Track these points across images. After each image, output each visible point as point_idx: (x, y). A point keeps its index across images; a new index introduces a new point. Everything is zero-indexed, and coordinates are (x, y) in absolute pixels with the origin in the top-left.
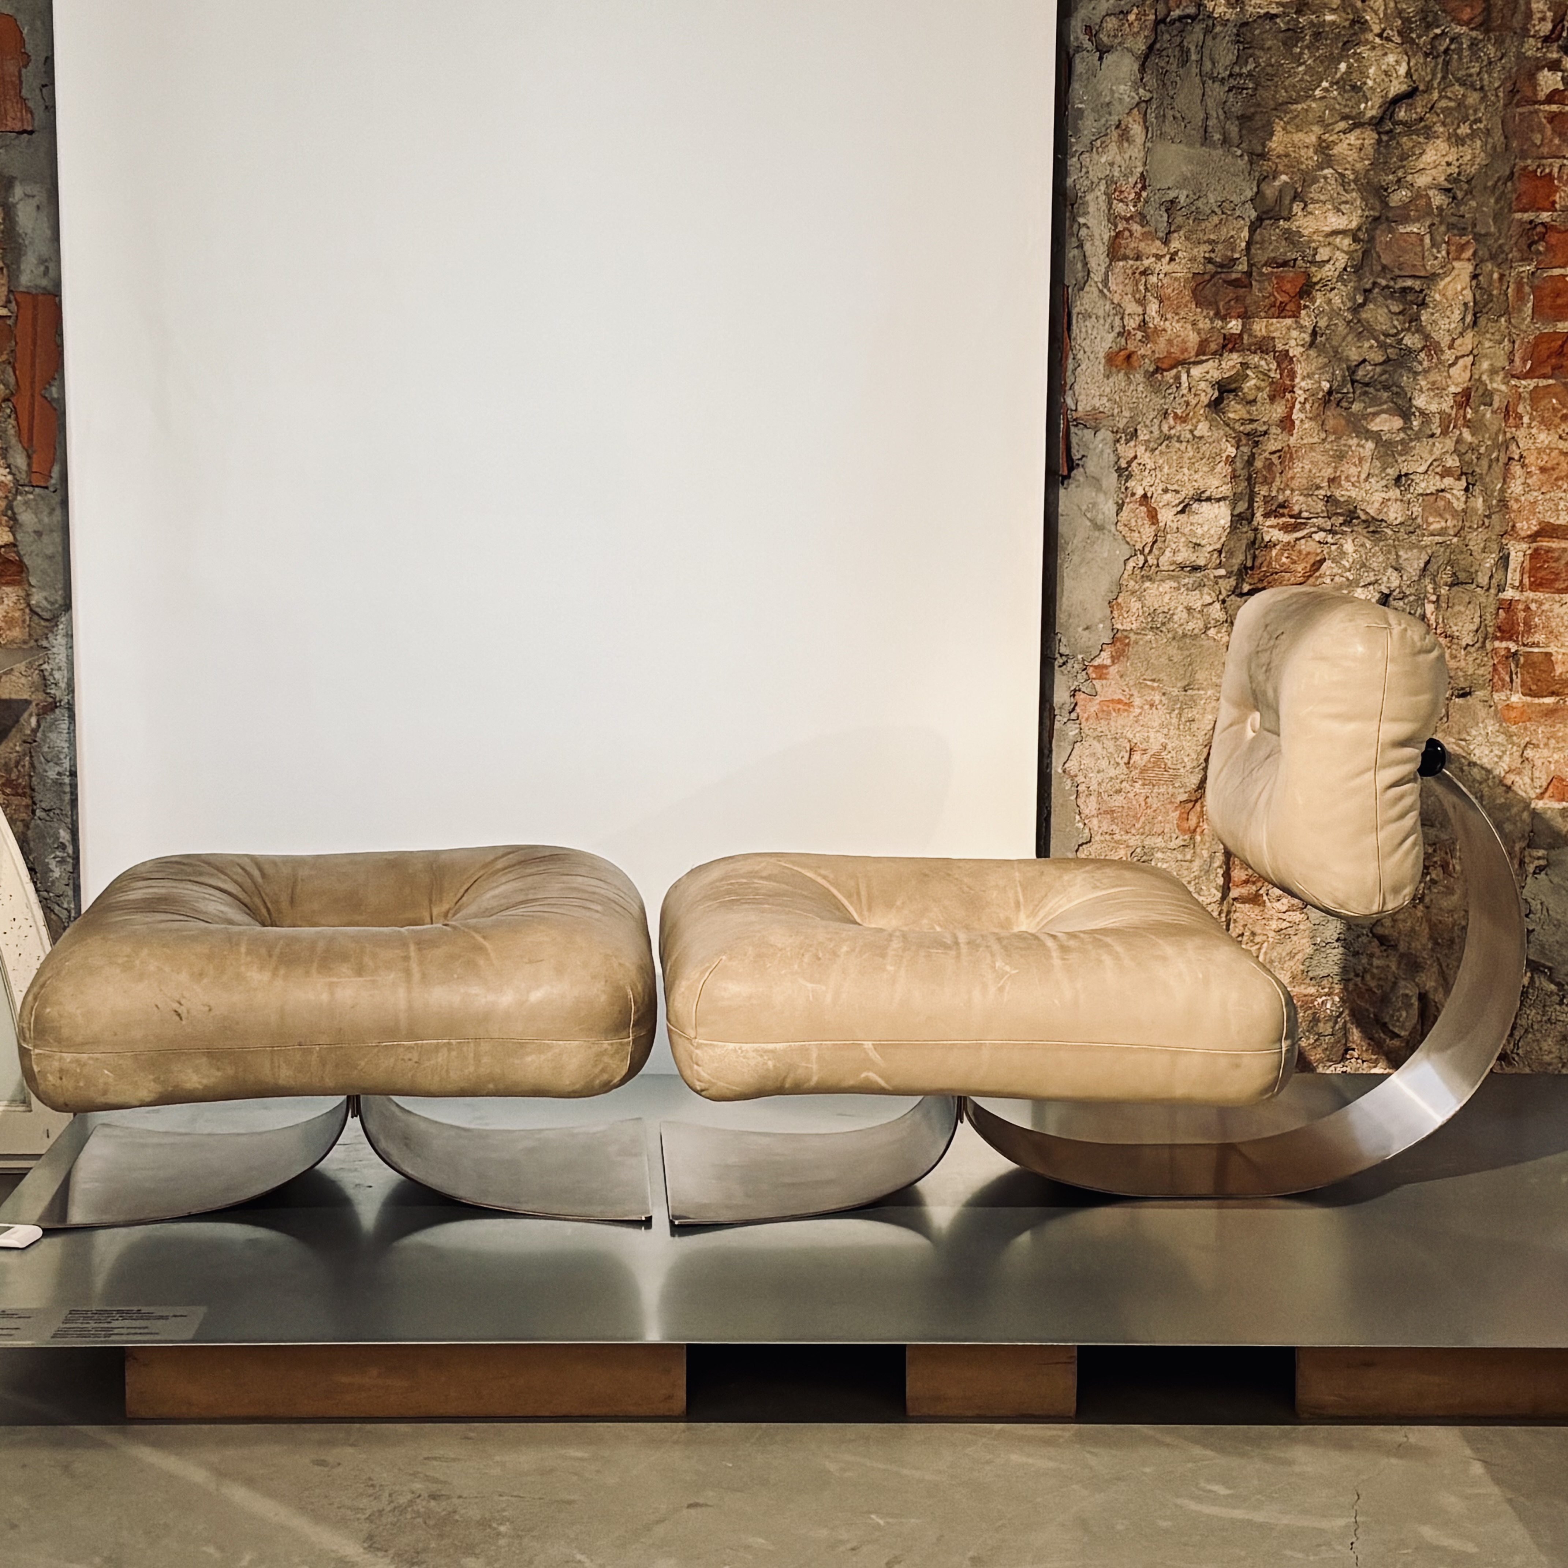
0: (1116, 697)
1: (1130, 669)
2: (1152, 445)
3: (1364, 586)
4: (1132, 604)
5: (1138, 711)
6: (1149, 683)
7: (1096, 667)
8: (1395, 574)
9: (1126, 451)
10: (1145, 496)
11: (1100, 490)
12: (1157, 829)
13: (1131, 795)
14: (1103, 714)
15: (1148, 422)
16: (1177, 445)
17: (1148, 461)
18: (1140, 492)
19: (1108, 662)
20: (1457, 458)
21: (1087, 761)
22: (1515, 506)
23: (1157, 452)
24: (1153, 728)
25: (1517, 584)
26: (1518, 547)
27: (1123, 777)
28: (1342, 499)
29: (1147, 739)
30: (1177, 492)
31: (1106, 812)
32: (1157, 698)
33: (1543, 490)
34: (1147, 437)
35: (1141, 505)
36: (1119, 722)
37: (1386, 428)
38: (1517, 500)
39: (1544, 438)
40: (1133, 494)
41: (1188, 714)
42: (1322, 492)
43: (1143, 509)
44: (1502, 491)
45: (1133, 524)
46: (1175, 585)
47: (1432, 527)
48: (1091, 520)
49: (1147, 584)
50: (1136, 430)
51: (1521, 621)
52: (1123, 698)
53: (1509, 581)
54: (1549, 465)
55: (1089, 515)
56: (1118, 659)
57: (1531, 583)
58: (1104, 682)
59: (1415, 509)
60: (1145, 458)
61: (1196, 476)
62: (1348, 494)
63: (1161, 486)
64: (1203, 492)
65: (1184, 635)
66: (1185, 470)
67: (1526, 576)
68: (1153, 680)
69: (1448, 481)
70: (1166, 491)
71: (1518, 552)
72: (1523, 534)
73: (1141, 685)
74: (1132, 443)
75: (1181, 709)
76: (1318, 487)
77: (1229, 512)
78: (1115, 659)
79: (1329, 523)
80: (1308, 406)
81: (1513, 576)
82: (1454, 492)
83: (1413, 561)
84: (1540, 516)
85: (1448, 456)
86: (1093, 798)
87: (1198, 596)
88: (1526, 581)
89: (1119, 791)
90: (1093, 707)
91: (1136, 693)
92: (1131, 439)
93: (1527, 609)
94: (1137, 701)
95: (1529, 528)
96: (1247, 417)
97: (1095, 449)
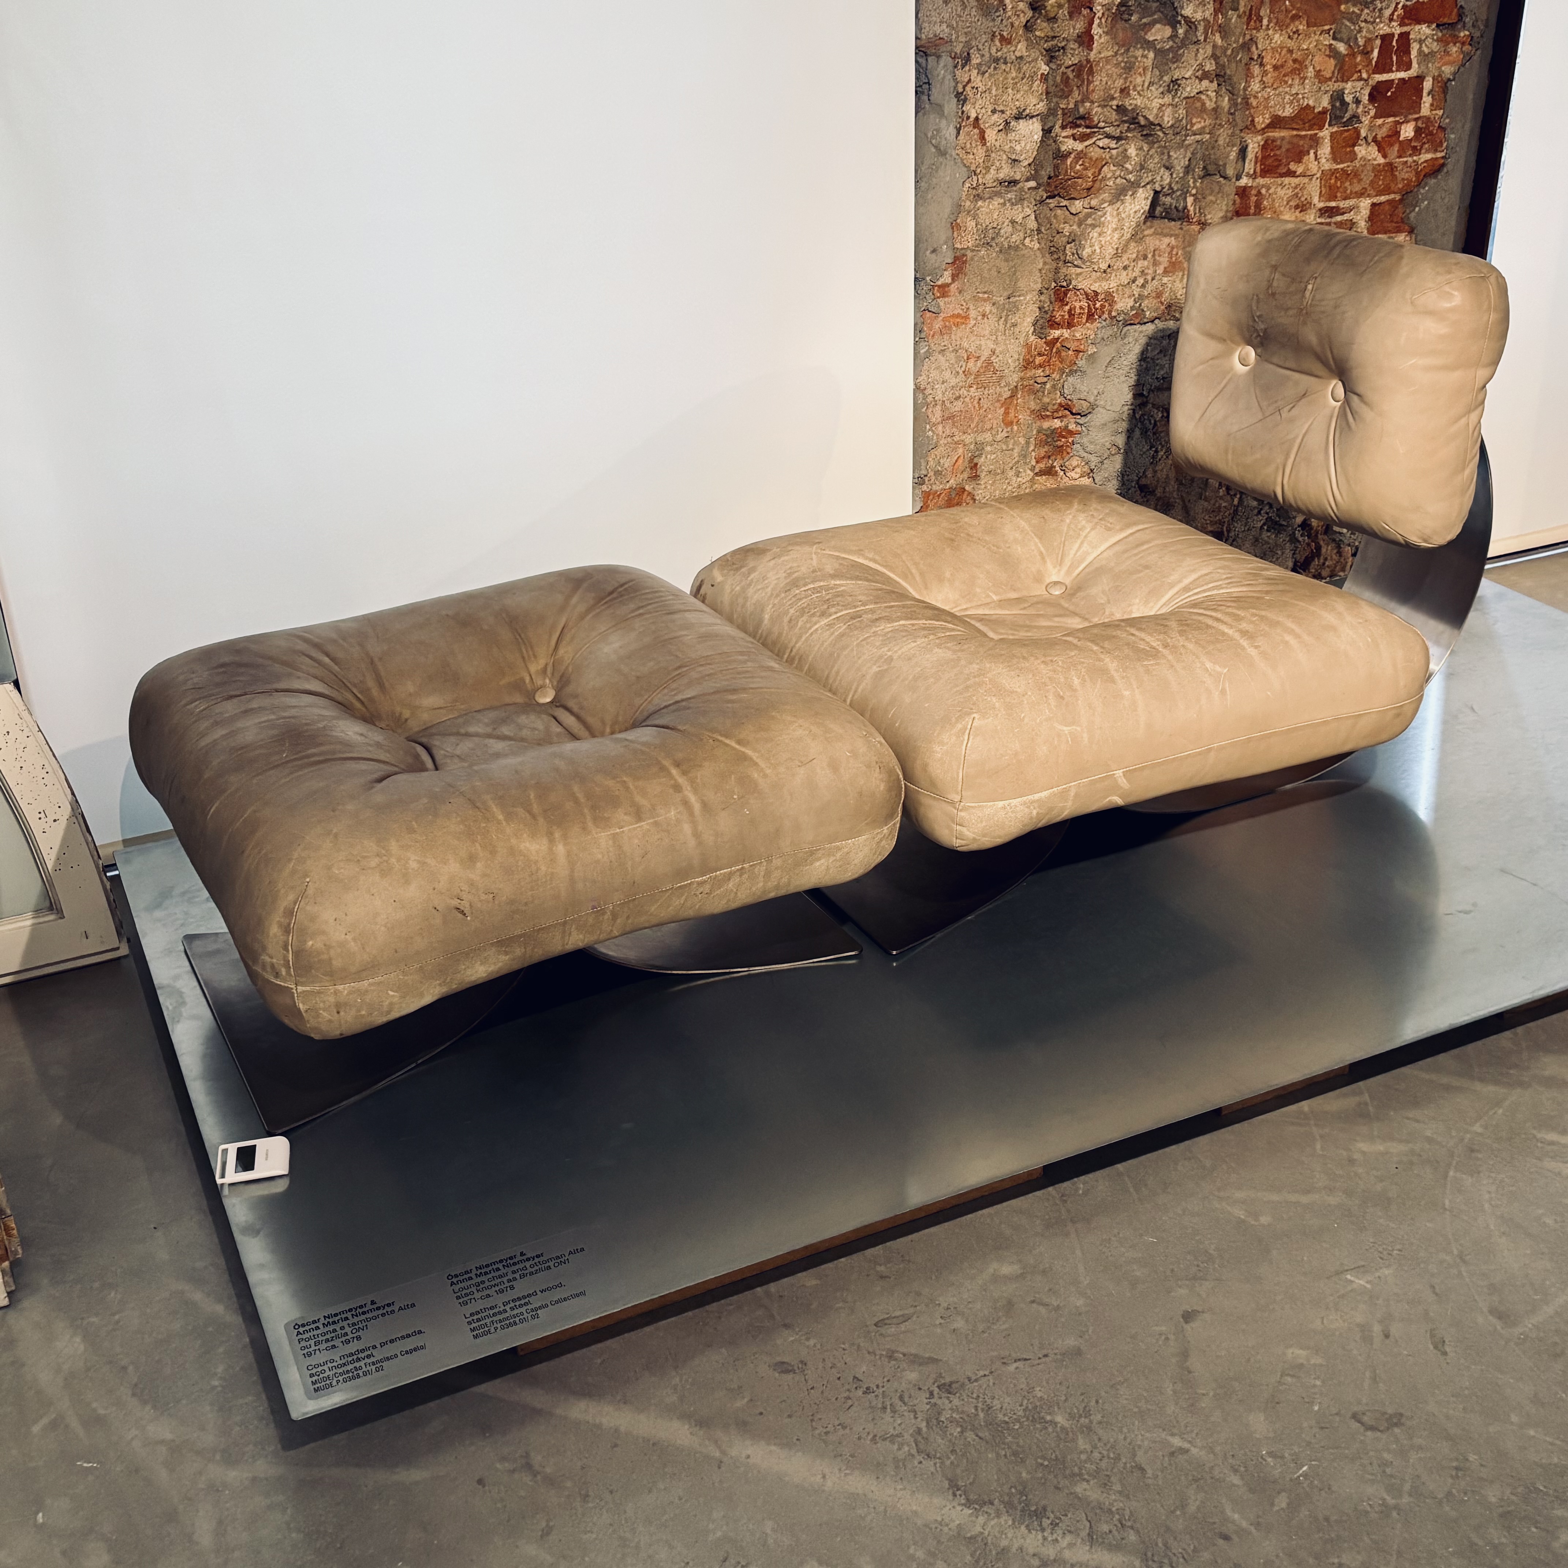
0: (956, 312)
1: (967, 284)
2: (983, 68)
3: (1144, 186)
4: (968, 224)
5: (973, 322)
6: (981, 295)
7: (939, 286)
8: (1167, 173)
9: (962, 75)
10: (977, 119)
11: (942, 114)
12: (988, 426)
13: (967, 400)
14: (945, 330)
15: (980, 47)
16: (1004, 67)
17: (980, 84)
18: (973, 115)
19: (949, 280)
20: (1213, 62)
21: (934, 374)
22: (1254, 104)
23: (987, 75)
24: (984, 336)
25: (1252, 172)
26: (1255, 139)
27: (961, 384)
28: (1130, 108)
29: (979, 347)
30: (1003, 112)
31: (949, 418)
32: (988, 308)
33: (1275, 86)
34: (978, 61)
35: (974, 127)
36: (959, 335)
37: (1159, 38)
38: (1256, 97)
39: (1278, 38)
40: (968, 118)
41: (1013, 319)
42: (1115, 103)
43: (976, 131)
44: (1245, 89)
45: (968, 146)
46: (1002, 201)
47: (1195, 128)
48: (935, 147)
49: (980, 203)
50: (968, 54)
51: (1252, 205)
52: (961, 312)
53: (1246, 170)
54: (1279, 63)
55: (934, 141)
56: (957, 276)
57: (1261, 170)
58: (946, 299)
59: (1180, 111)
60: (977, 81)
61: (1018, 96)
62: (1135, 102)
63: (990, 108)
64: (1024, 110)
65: (1010, 247)
66: (1010, 90)
67: (1258, 165)
68: (985, 293)
69: (1205, 83)
70: (994, 111)
71: (1254, 144)
72: (1259, 127)
73: (975, 299)
74: (967, 68)
75: (1007, 316)
76: (1113, 98)
77: (1041, 128)
78: (954, 277)
79: (1118, 131)
80: (1103, 20)
81: (1249, 167)
82: (1209, 93)
83: (1180, 160)
84: (1272, 110)
85: (1207, 60)
86: (939, 408)
87: (1020, 210)
88: (1258, 170)
89: (958, 398)
90: (938, 325)
91: (972, 307)
92: (966, 63)
93: (1259, 193)
94: (973, 313)
95: (1263, 121)
96: (1051, 34)
97: (938, 75)
